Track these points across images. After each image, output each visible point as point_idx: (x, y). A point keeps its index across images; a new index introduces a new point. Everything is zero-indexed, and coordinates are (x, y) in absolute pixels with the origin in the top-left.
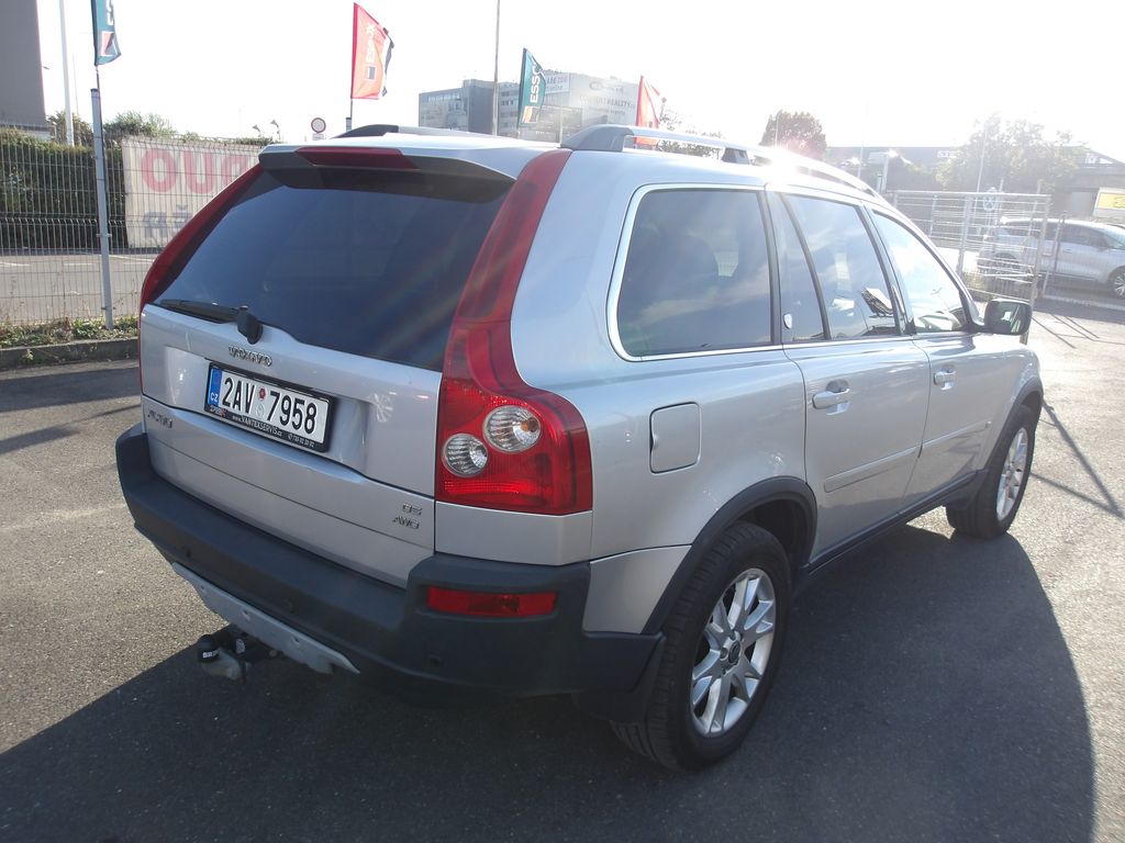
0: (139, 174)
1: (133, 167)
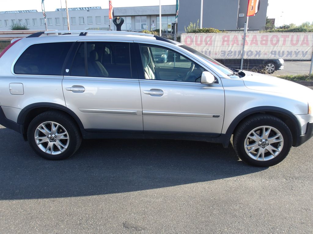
0: (184, 42)
1: (182, 41)
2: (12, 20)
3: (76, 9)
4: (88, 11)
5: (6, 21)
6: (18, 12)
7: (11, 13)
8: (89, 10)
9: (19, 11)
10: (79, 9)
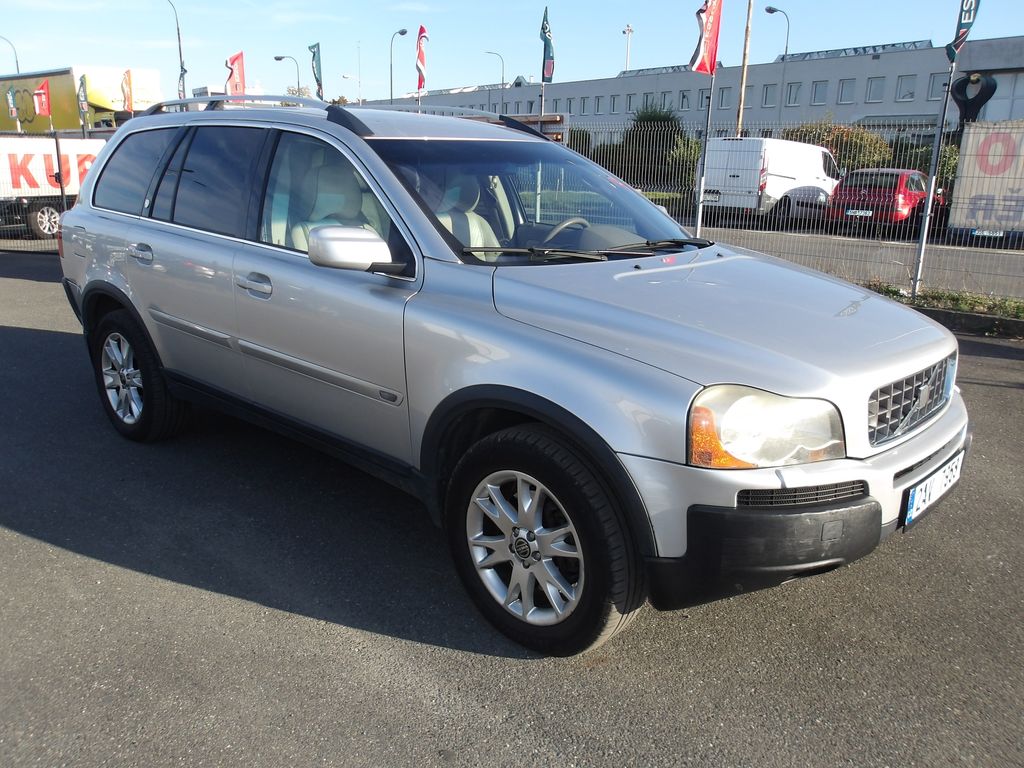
0: (974, 158)
1: (968, 152)
2: (646, 95)
3: (843, 54)
4: (876, 57)
5: (629, 96)
6: (670, 70)
7: (652, 72)
8: (875, 53)
9: (673, 67)
10: (853, 53)
